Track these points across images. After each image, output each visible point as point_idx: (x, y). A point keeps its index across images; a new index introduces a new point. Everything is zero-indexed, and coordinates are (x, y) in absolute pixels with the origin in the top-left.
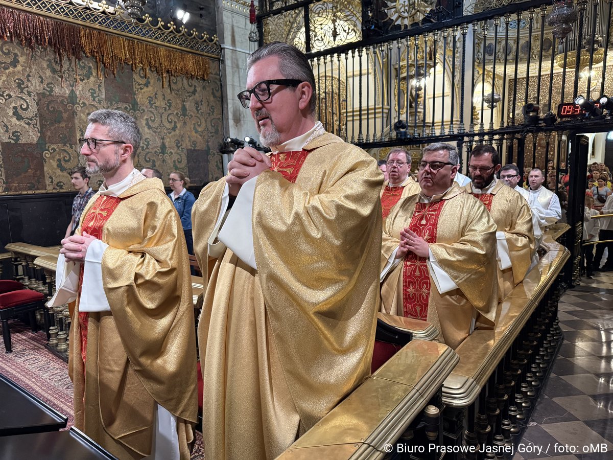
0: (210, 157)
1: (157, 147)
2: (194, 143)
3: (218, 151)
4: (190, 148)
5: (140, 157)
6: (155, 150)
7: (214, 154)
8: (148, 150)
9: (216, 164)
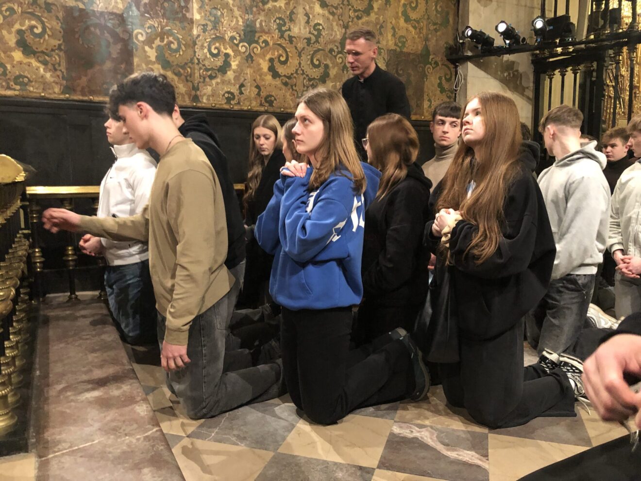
0: (429, 69)
1: (335, 41)
2: (402, 41)
3: (445, 59)
4: (393, 47)
5: (303, 57)
6: (330, 46)
7: (436, 63)
8: (317, 46)
9: (439, 81)
